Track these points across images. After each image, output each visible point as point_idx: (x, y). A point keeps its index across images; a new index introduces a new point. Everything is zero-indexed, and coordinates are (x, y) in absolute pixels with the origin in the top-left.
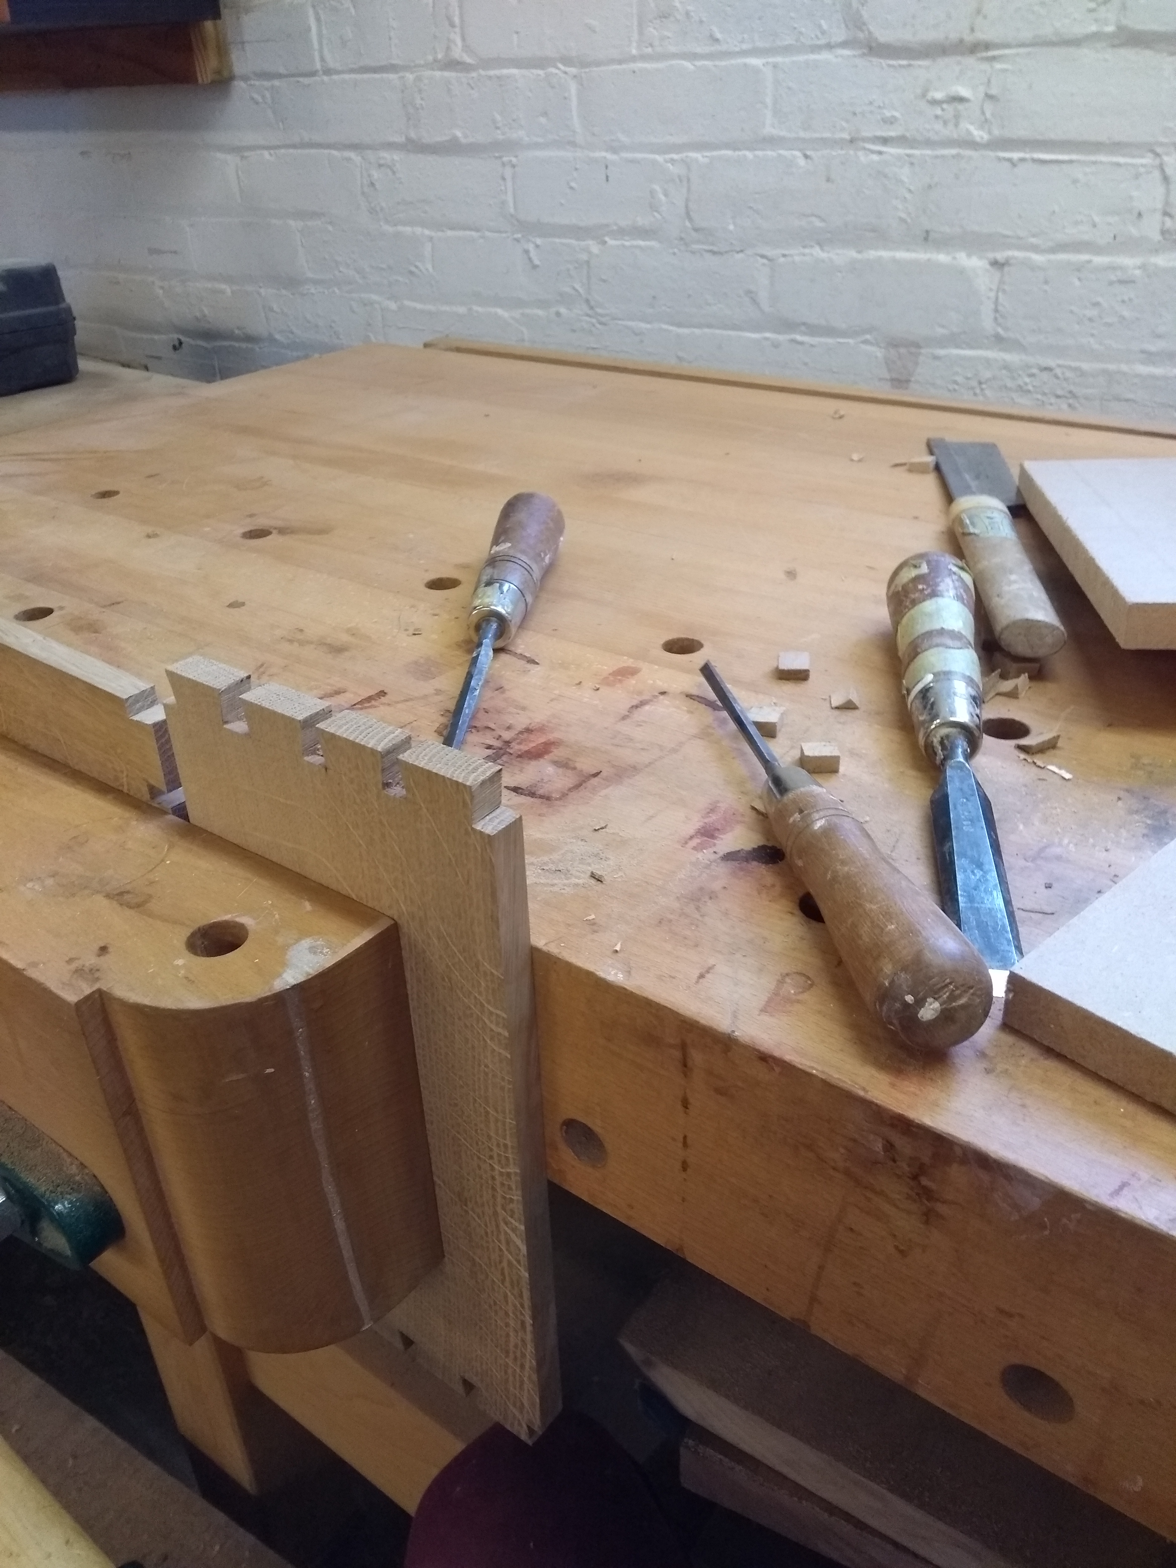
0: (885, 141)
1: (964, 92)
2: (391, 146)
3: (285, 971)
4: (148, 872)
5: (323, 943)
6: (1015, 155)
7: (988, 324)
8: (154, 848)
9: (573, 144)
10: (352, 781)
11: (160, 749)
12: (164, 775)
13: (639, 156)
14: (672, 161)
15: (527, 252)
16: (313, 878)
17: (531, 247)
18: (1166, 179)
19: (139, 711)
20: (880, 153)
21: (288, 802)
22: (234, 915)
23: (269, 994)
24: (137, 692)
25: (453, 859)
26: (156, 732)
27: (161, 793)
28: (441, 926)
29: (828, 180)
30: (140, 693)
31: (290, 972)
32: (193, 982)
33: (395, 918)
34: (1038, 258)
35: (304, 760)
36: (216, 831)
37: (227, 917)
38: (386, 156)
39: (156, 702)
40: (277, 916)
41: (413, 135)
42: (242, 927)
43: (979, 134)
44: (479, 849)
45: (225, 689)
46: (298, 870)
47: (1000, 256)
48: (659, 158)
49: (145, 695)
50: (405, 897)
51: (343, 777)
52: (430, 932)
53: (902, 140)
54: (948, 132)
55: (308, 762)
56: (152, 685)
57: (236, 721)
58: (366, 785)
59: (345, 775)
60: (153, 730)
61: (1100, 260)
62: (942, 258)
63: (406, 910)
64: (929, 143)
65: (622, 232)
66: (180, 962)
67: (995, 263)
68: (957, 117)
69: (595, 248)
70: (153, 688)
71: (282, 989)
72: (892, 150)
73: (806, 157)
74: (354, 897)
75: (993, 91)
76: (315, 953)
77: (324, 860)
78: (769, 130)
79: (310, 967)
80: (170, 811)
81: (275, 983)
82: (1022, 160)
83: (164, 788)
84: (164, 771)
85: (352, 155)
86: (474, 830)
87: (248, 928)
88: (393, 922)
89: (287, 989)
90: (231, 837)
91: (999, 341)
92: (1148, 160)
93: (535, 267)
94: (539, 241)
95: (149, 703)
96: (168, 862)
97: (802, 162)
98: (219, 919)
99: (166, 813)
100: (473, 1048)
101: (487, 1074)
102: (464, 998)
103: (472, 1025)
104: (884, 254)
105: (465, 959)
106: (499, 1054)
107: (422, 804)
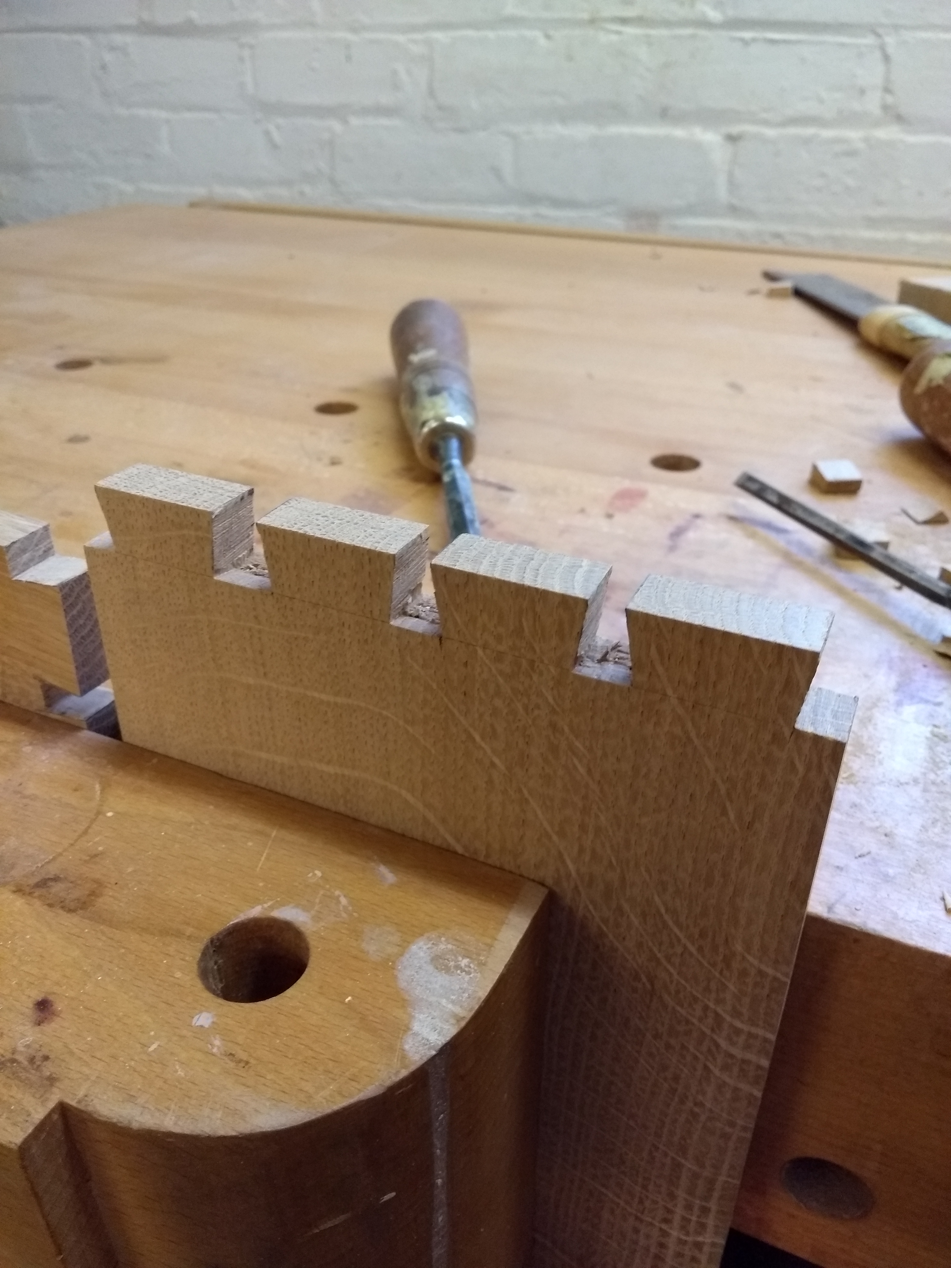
0: (624, 21)
2: (122, 29)
3: (412, 1017)
4: (80, 836)
5: (450, 946)
6: (748, 35)
7: (722, 194)
8: (76, 790)
9: (313, 25)
10: (499, 657)
11: (70, 625)
12: (77, 668)
13: (382, 36)
14: (415, 42)
15: (267, 133)
16: (373, 820)
17: (272, 128)
18: (886, 58)
19: (27, 566)
20: (619, 33)
21: (339, 700)
22: (266, 906)
23: (404, 1073)
24: (21, 535)
25: (723, 789)
26: (65, 598)
27: (64, 694)
28: (656, 898)
29: (570, 58)
30: (26, 538)
31: (421, 1017)
32: (247, 1063)
33: (549, 882)
34: (770, 132)
35: (391, 626)
37: (255, 912)
38: (118, 39)
39: (52, 551)
40: (344, 901)
41: (146, 16)
42: (287, 927)
43: (714, 15)
44: (801, 768)
45: (221, 513)
47: (735, 130)
48: (401, 38)
49: (35, 541)
50: (581, 850)
51: (480, 652)
52: (626, 907)
53: (640, 21)
54: (683, 12)
55: (399, 629)
56: (45, 523)
57: (231, 569)
58: (532, 663)
59: (485, 647)
60: (60, 595)
61: (828, 133)
62: (679, 132)
63: (578, 871)
64: (667, 23)
65: (365, 111)
66: (204, 1020)
67: (732, 139)
69: (337, 126)
70: (46, 528)
71: (425, 1059)
72: (630, 30)
73: (548, 37)
74: (459, 849)
76: (447, 970)
77: (404, 793)
78: (512, 8)
79: (453, 1002)
80: (85, 726)
81: (407, 1047)
82: (754, 40)
83: (74, 687)
84: (76, 661)
85: (82, 38)
86: (800, 735)
87: (303, 929)
88: (546, 891)
89: (433, 1058)
90: (203, 762)
91: (734, 210)
92: (870, 40)
93: (275, 146)
94: (280, 121)
95: (41, 552)
96: (110, 814)
97: (542, 41)
98: (241, 917)
99: (77, 728)
100: (676, 1078)
101: (695, 1115)
102: (678, 1008)
103: (683, 1047)
104: (624, 130)
105: (700, 949)
106: (736, 1090)
107: (670, 692)
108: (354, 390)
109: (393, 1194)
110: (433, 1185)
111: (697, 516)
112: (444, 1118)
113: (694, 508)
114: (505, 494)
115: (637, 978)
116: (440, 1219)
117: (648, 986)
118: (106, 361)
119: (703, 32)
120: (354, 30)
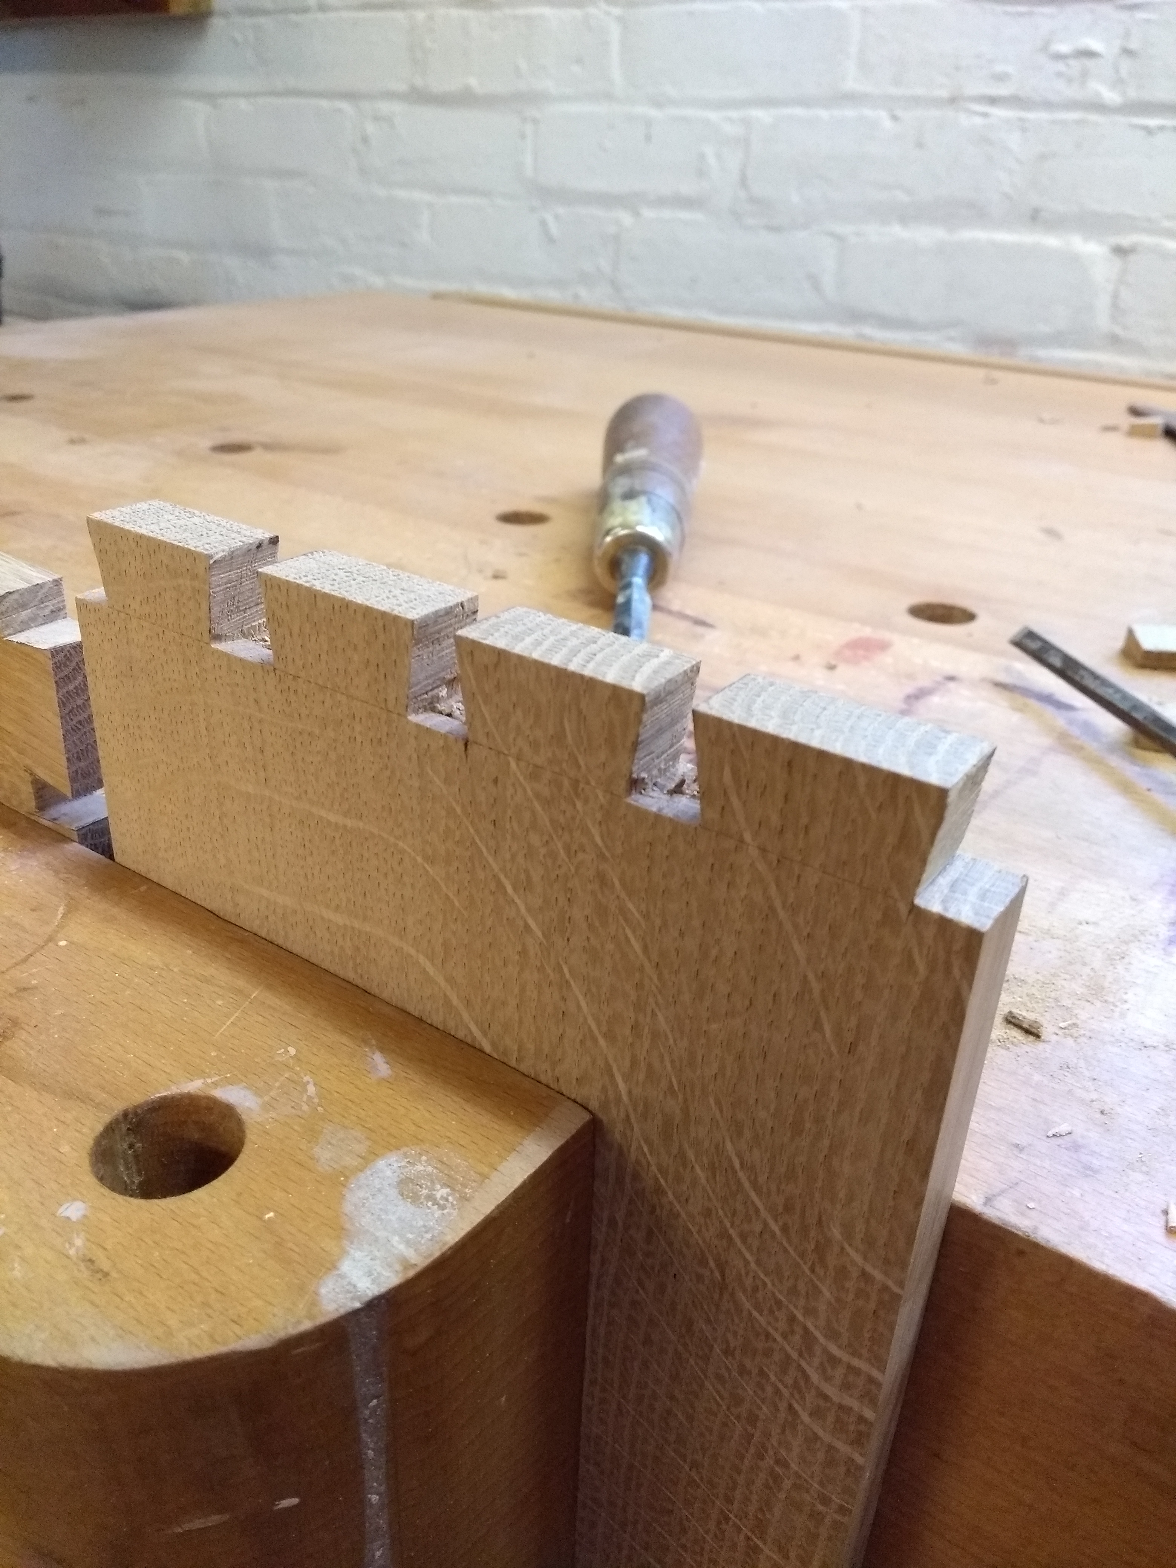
0: (993, 101)
1: (1095, 45)
2: (391, 95)
3: (344, 1252)
4: (16, 964)
5: (430, 1169)
6: (1153, 122)
7: (1103, 321)
8: (33, 910)
9: (609, 97)
10: (535, 774)
11: (62, 704)
12: (68, 760)
13: (689, 112)
14: (730, 120)
15: (543, 224)
16: (385, 995)
17: (549, 218)
19: (25, 626)
20: (985, 115)
21: (349, 823)
22: (209, 1081)
23: (307, 1325)
24: (22, 585)
25: (816, 987)
26: (57, 667)
27: (60, 798)
28: (729, 1145)
29: (920, 145)
30: (29, 591)
31: (358, 1255)
32: (106, 1275)
33: (594, 1105)
34: (1171, 245)
35: (408, 722)
36: (169, 882)
37: (193, 1086)
38: (385, 107)
39: (62, 613)
40: (311, 1089)
41: (419, 82)
42: (228, 1112)
43: (1111, 96)
44: (921, 967)
45: (223, 558)
46: (351, 976)
47: (1126, 241)
48: (713, 116)
49: (40, 595)
50: (634, 1063)
51: (513, 765)
52: (691, 1155)
53: (1015, 101)
54: (1072, 92)
55: (418, 726)
56: (56, 577)
57: (238, 638)
58: (575, 783)
59: (519, 758)
60: (51, 662)
62: (1052, 241)
63: (630, 1093)
64: (1048, 105)
65: (661, 202)
66: (74, 1211)
67: (1120, 251)
68: (1085, 75)
69: (626, 218)
70: (57, 583)
71: (342, 1311)
72: (999, 112)
73: (895, 118)
74: (488, 1048)
75: (1133, 45)
76: (415, 1199)
77: (422, 959)
78: (852, 82)
79: (408, 1242)
80: (76, 838)
81: (323, 1291)
82: (1162, 128)
83: (67, 789)
84: (68, 751)
85: (345, 106)
86: (919, 915)
87: (244, 1117)
88: (587, 1117)
89: (356, 1313)
90: (199, 895)
91: (1115, 342)
93: (551, 240)
94: (561, 210)
95: (47, 611)
96: (63, 943)
97: (888, 124)
98: (173, 1090)
99: (66, 839)
100: (752, 1419)
101: (777, 1479)
102: (755, 1314)
103: (762, 1373)
104: (981, 235)
105: (785, 1229)
106: (830, 1448)
107: (748, 837)
108: (552, 501)
109: (295, 1501)
110: (362, 1502)
111: (951, 678)
112: (378, 1405)
113: (949, 668)
114: (700, 630)
115: (703, 1262)
116: (378, 1554)
117: (717, 1274)
118: (268, 447)
119: (1093, 117)
120: (658, 103)
